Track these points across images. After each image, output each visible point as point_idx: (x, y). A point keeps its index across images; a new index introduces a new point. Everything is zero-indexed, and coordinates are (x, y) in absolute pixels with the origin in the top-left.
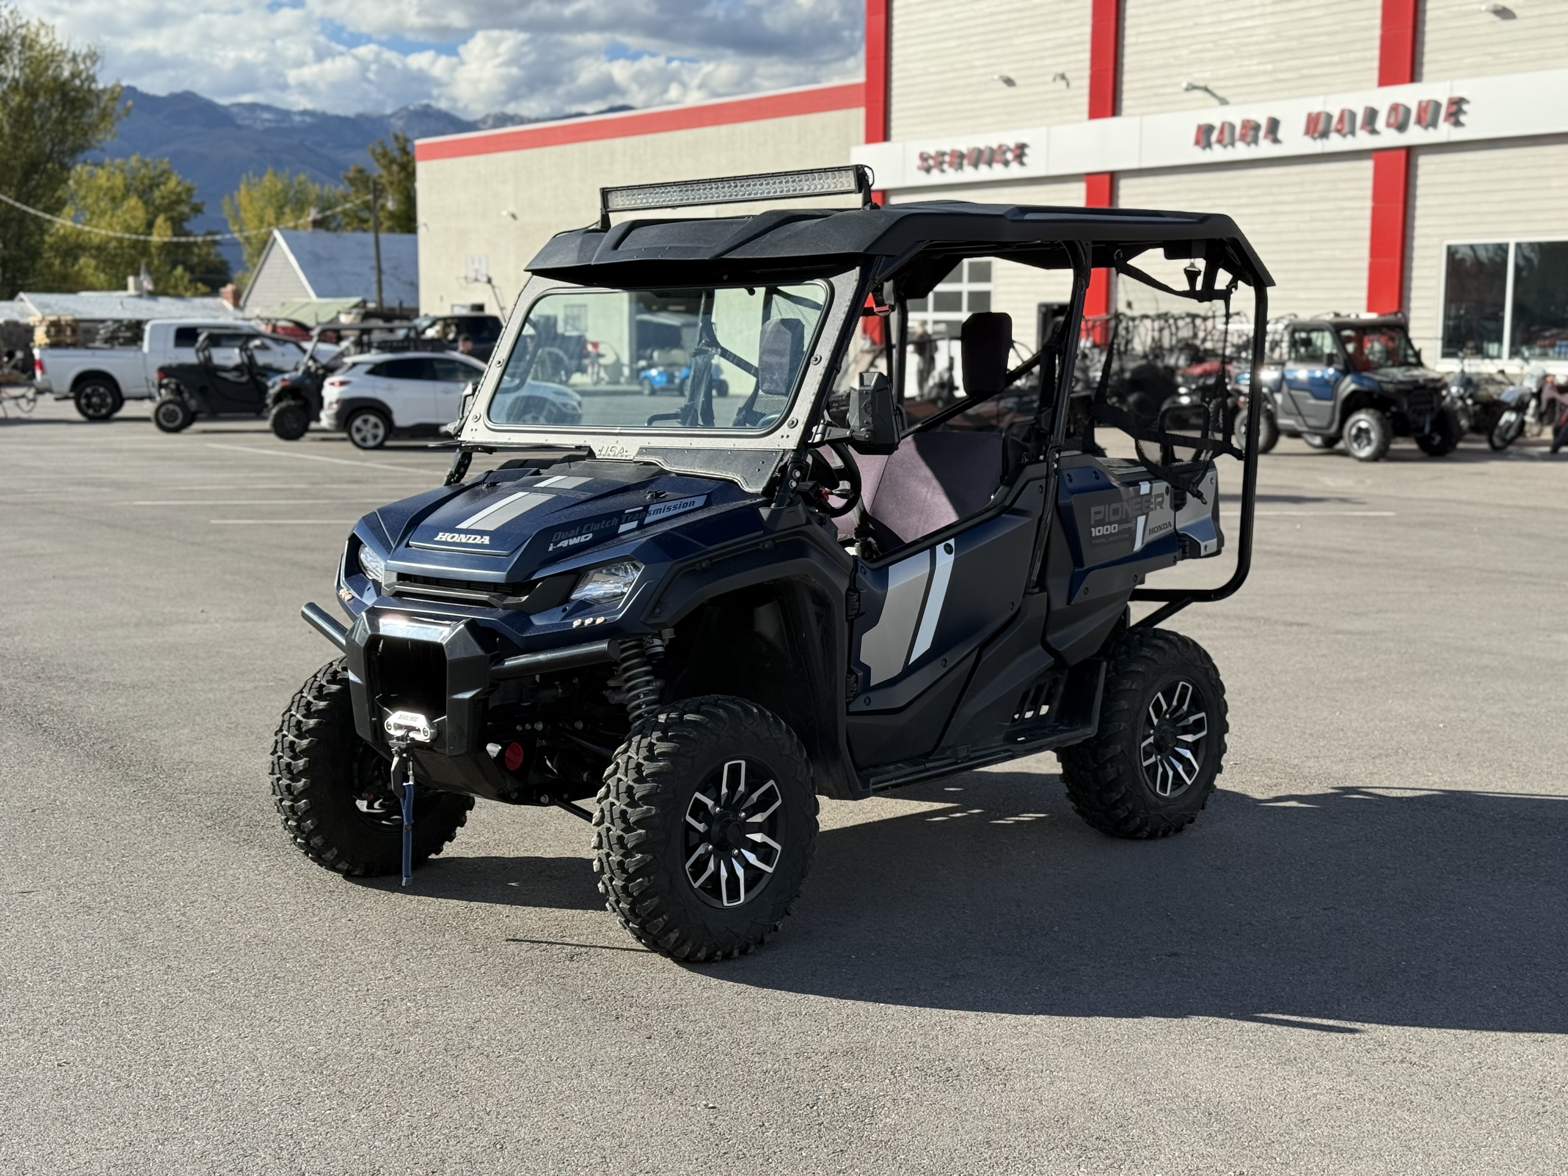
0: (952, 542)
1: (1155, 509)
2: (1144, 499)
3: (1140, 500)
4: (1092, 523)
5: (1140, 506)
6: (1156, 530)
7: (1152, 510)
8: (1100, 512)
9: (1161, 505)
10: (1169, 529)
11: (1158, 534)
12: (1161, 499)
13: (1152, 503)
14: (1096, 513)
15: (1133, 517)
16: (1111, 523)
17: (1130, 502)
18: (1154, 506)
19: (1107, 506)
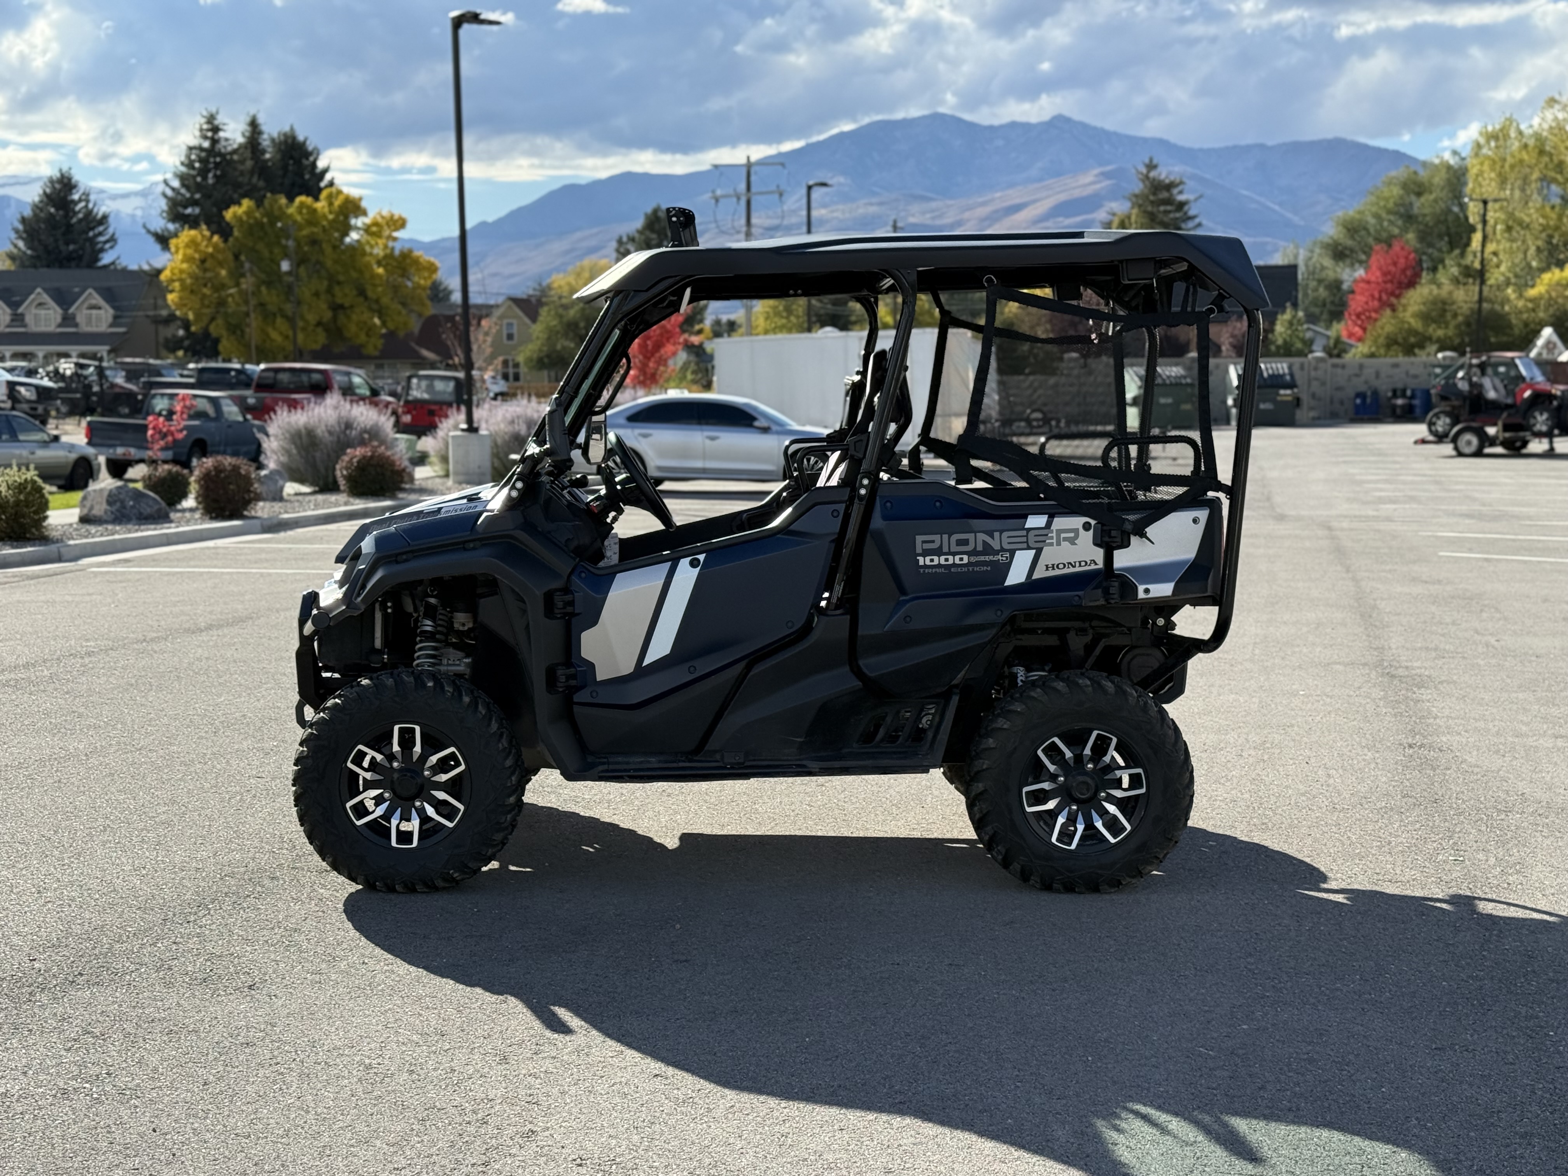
0: (701, 557)
1: (1059, 544)
2: (1032, 533)
3: (1024, 533)
4: (919, 550)
5: (1024, 539)
6: (1061, 566)
7: (1051, 544)
8: (933, 542)
9: (1072, 541)
10: (1093, 567)
11: (1066, 571)
12: (1072, 535)
13: (1052, 538)
14: (924, 542)
15: (1003, 550)
16: (954, 554)
17: (997, 534)
18: (1054, 541)
19: (945, 537)
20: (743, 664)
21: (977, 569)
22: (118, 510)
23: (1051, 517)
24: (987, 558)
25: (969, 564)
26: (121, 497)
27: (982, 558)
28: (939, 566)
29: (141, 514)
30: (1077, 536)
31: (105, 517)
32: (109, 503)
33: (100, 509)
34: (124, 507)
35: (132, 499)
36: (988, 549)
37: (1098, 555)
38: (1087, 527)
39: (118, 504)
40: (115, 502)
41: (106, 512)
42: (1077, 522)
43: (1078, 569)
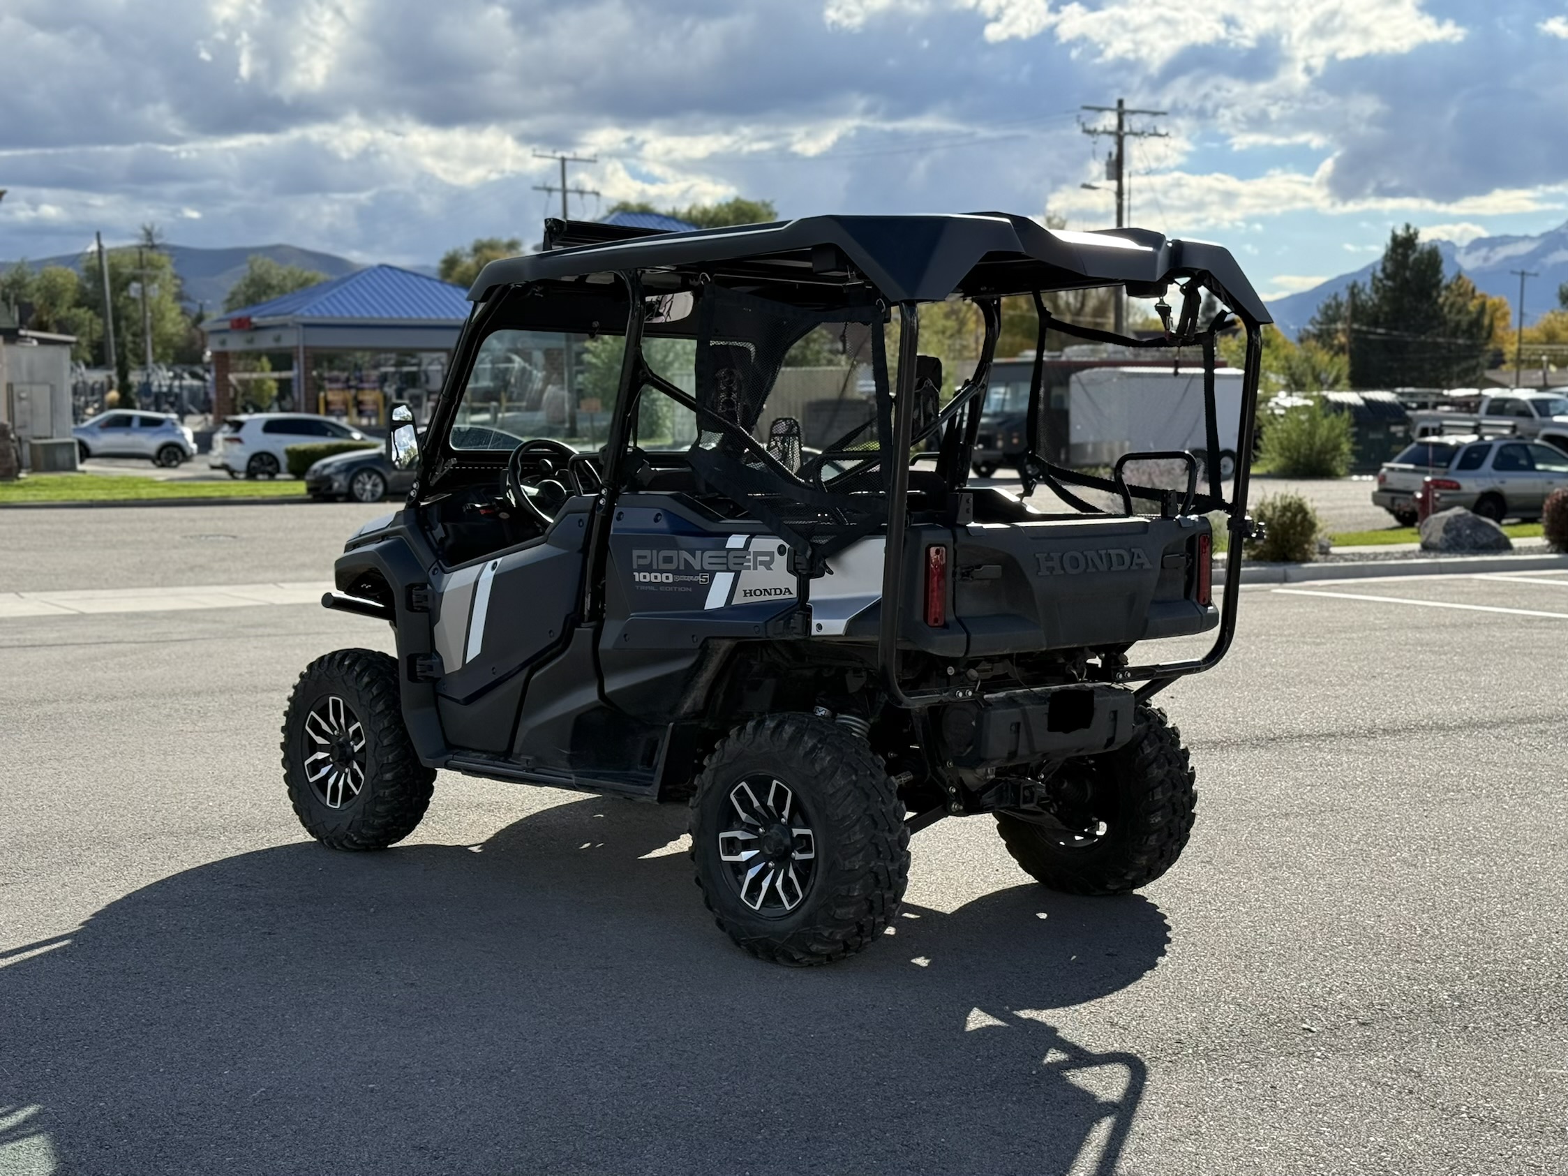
1: (755, 568)
2: (732, 554)
3: (724, 553)
4: (635, 567)
5: (724, 560)
6: (758, 593)
7: (748, 568)
8: (645, 557)
9: (768, 565)
10: (787, 596)
11: (762, 598)
12: (767, 558)
13: (749, 561)
14: (639, 557)
15: (703, 571)
16: (662, 572)
17: (698, 553)
18: (751, 564)
19: (655, 552)
20: (525, 672)
21: (680, 589)
22: (1453, 539)
23: (752, 535)
24: (690, 578)
25: (674, 584)
26: (1459, 525)
27: (684, 578)
28: (650, 583)
29: (1476, 542)
30: (772, 561)
31: (1440, 545)
32: (1446, 531)
33: (1437, 536)
34: (1459, 535)
35: (1469, 527)
36: (689, 569)
37: (791, 582)
38: (781, 550)
39: (1454, 532)
40: (1452, 530)
41: (1441, 540)
42: (772, 544)
43: (773, 597)
